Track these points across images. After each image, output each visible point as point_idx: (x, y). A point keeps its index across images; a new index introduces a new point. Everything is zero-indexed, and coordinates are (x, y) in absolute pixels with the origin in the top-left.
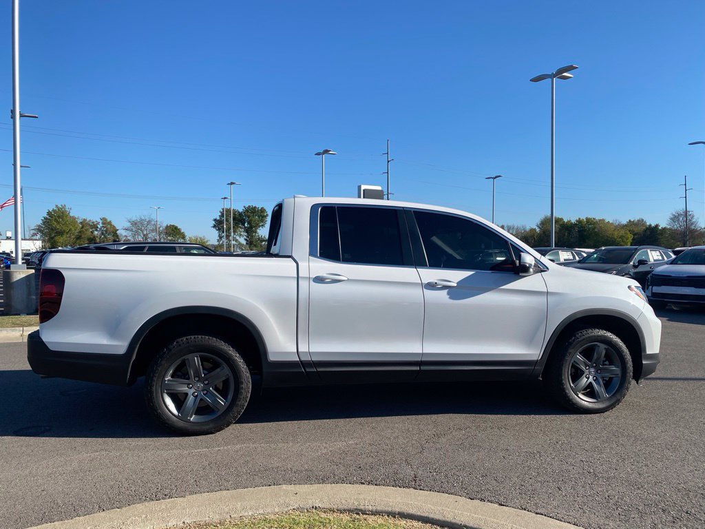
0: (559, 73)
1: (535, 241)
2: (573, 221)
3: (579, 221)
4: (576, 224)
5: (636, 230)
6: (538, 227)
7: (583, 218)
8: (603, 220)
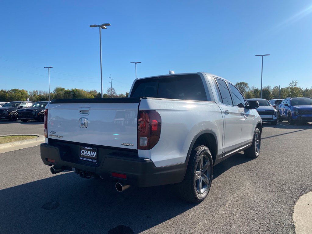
0: (102, 26)
1: (53, 98)
2: (70, 90)
3: (73, 90)
4: (71, 91)
5: (95, 94)
6: (54, 92)
7: (74, 89)
8: (82, 90)
